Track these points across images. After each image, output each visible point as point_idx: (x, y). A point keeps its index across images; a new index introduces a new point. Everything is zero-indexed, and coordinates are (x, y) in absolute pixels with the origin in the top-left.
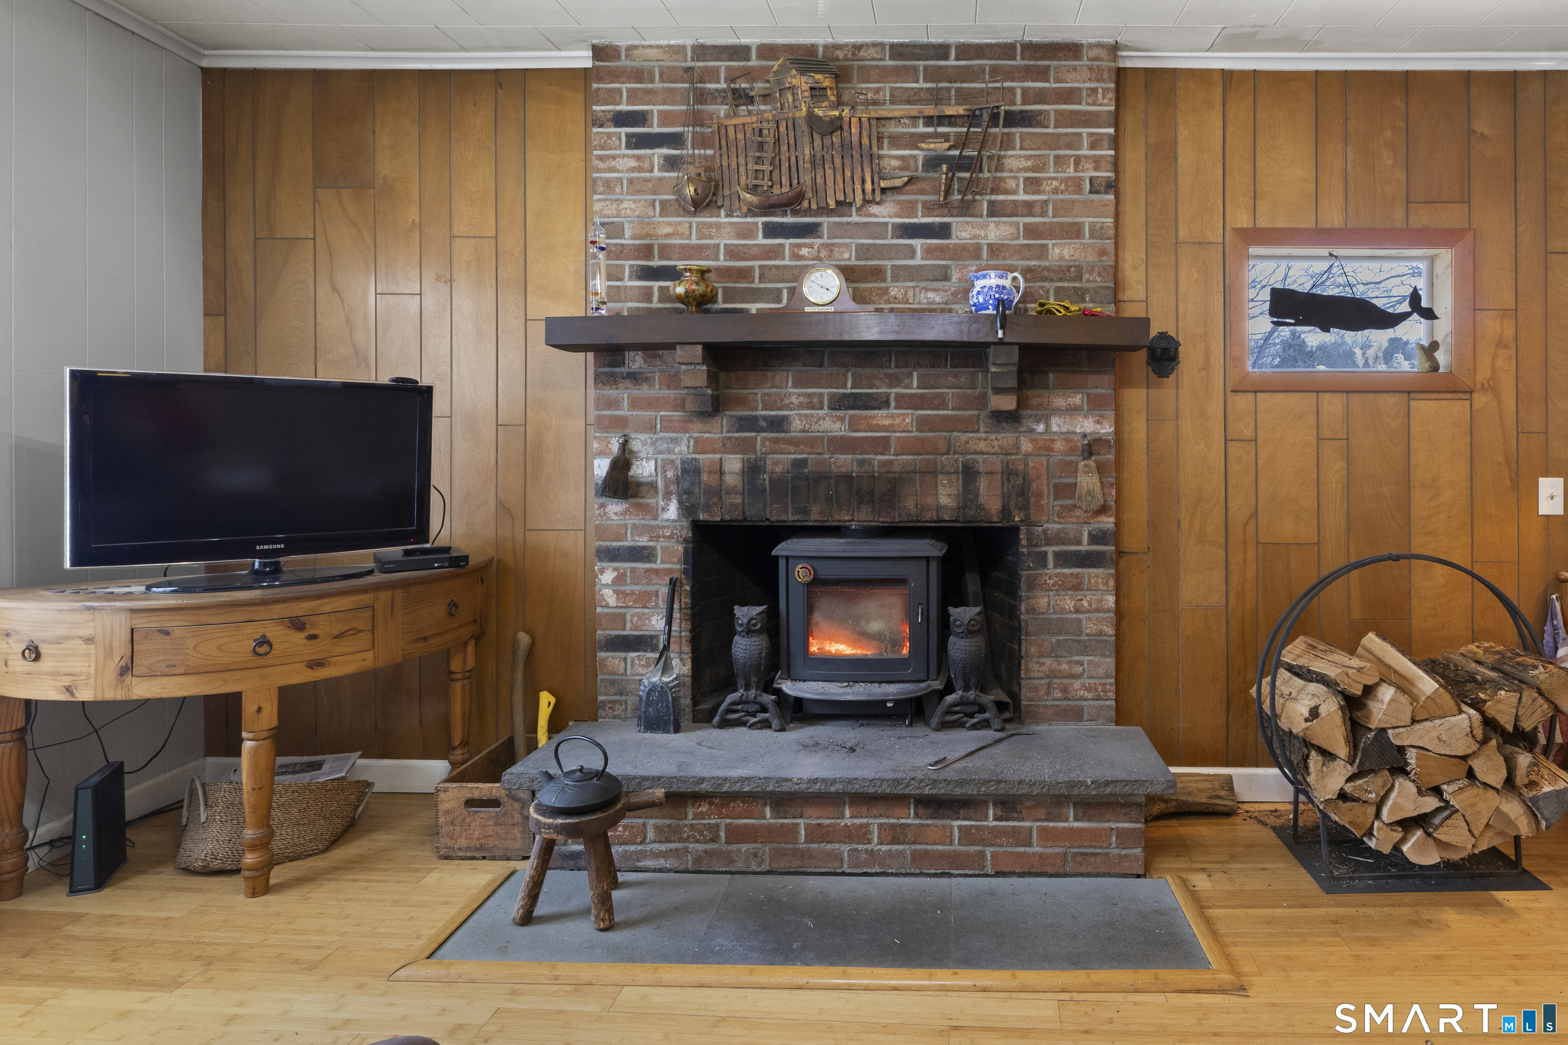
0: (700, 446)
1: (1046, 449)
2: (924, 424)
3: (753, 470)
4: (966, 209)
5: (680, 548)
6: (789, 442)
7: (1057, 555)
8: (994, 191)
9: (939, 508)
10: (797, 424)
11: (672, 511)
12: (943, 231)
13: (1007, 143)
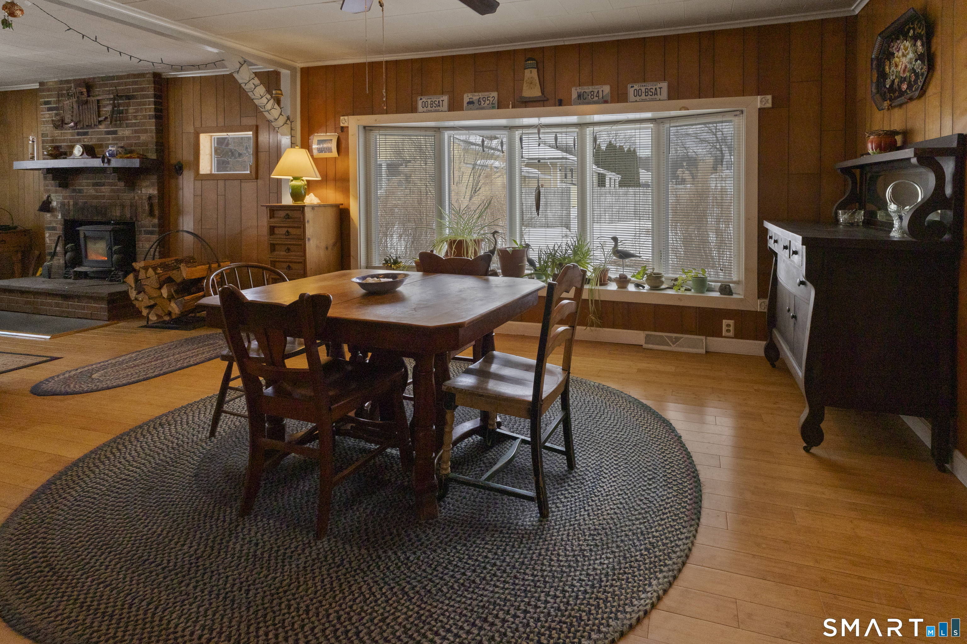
0: (65, 198)
1: (141, 198)
2: (113, 191)
3: (75, 204)
4: (120, 126)
5: (61, 227)
6: (83, 196)
7: (144, 231)
8: (127, 120)
9: (116, 216)
10: (85, 191)
11: (60, 217)
12: (115, 133)
13: (128, 105)
